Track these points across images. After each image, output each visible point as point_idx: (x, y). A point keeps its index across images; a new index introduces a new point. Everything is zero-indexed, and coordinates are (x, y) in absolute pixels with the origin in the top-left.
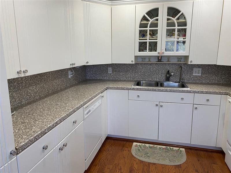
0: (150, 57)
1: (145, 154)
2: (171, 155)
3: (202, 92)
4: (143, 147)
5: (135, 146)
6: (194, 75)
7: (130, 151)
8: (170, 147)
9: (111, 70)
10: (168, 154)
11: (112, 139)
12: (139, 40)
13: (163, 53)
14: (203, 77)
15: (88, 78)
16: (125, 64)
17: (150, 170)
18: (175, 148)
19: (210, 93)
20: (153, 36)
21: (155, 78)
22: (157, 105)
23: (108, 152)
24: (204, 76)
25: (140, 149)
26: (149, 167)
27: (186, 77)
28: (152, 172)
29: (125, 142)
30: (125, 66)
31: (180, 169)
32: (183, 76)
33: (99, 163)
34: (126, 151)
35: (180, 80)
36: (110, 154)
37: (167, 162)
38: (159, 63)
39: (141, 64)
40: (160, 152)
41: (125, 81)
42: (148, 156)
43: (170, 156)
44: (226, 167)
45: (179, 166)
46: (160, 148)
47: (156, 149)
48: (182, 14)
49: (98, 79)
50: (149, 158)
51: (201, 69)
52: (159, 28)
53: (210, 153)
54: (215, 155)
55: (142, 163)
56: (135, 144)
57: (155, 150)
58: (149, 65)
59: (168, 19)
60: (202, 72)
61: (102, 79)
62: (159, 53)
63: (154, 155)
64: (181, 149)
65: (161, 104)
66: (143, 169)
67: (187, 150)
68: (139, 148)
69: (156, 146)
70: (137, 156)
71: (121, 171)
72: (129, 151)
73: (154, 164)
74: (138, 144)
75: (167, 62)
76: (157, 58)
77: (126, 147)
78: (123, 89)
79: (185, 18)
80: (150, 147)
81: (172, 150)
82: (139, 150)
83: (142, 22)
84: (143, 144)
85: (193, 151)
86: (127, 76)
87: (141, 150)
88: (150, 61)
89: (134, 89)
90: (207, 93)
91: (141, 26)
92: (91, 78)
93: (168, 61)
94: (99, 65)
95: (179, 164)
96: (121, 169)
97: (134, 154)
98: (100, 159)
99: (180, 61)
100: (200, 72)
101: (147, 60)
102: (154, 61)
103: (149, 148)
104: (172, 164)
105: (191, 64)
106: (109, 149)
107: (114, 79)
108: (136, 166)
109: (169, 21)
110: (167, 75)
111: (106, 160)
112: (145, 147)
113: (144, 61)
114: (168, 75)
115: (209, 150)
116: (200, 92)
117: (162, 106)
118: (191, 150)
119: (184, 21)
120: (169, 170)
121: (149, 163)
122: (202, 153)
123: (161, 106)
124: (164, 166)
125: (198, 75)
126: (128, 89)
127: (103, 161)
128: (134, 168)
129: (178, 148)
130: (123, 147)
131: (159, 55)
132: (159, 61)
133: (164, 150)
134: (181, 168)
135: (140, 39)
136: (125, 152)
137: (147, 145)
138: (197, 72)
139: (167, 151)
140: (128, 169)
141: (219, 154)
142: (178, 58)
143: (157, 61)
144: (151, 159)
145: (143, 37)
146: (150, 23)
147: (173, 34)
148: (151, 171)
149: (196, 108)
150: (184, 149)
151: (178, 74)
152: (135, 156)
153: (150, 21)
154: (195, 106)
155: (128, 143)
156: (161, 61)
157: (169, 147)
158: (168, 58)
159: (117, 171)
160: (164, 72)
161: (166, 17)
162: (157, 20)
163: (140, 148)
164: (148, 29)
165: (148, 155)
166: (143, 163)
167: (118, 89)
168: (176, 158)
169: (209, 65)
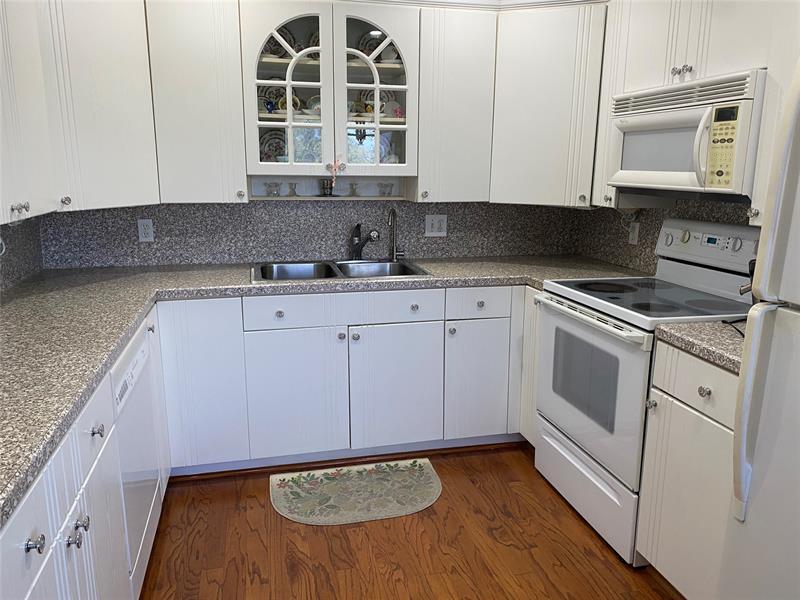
0: (293, 181)
1: (320, 504)
2: (397, 485)
3: (466, 284)
4: (307, 481)
5: (280, 486)
6: (427, 234)
7: (267, 505)
8: (389, 463)
9: (151, 230)
10: (389, 486)
11: (188, 481)
12: (260, 119)
13: (342, 167)
14: (452, 241)
15: (52, 265)
16: (204, 206)
17: (353, 545)
18: (402, 463)
19: (486, 284)
20: (306, 111)
21: (315, 250)
22: (342, 337)
23: (190, 529)
24: (453, 237)
25: (299, 490)
26: (347, 538)
27: (407, 244)
28: (359, 549)
29: (240, 482)
30: (206, 213)
31: (434, 517)
32: (400, 241)
33: (169, 574)
34: (252, 508)
35: (392, 254)
36: (199, 532)
37: (393, 510)
38: (324, 202)
39: (265, 204)
40: (364, 483)
41: (209, 265)
42: (333, 507)
43: (395, 487)
44: (542, 480)
45: (430, 511)
46: (360, 473)
47: (349, 479)
48: (391, 44)
49: (98, 265)
50: (336, 513)
51: (444, 217)
52: (324, 84)
53: (495, 455)
54: (506, 456)
55: (319, 533)
56: (275, 479)
57: (348, 483)
58: (292, 209)
59: (351, 57)
60: (449, 226)
61: (112, 267)
62: (329, 167)
63: (349, 499)
64: (420, 461)
65: (354, 330)
66: (330, 549)
67: (435, 461)
68: (296, 489)
69: (345, 469)
70: (295, 516)
71: (259, 576)
72: (263, 507)
73: (359, 525)
74: (288, 476)
75: (350, 196)
76: (315, 183)
77: (250, 497)
78: (223, 294)
79: (399, 57)
80: (327, 476)
81: (397, 471)
82: (297, 495)
83: (264, 60)
84: (305, 474)
85: (452, 460)
86: (217, 249)
87: (303, 494)
88: (293, 193)
89: (261, 292)
90: (477, 284)
91: (264, 71)
92: (65, 266)
93: (353, 193)
94: (98, 210)
95: (427, 504)
96: (256, 571)
97: (284, 513)
98: (169, 560)
99: (389, 194)
100: (444, 226)
101: (285, 190)
102: (308, 193)
103: (326, 481)
104: (410, 510)
105: (426, 201)
106: (188, 518)
107: (166, 263)
108: (304, 548)
109: (353, 64)
110: (352, 240)
111: (194, 558)
112: (312, 480)
113: (275, 195)
114: (356, 240)
115: (488, 447)
116: (460, 283)
117: (356, 338)
118: (447, 457)
119: (398, 66)
120: (407, 530)
121: (343, 527)
122: (475, 459)
123: (354, 338)
124: (388, 523)
125: (440, 234)
126: (241, 293)
127: (182, 562)
128: (301, 555)
129: (411, 461)
130: (238, 498)
131: (329, 174)
132: (325, 195)
133: (374, 475)
134: (436, 514)
135: (263, 115)
136: (253, 513)
137: (318, 473)
138: (436, 225)
139: (382, 475)
140: (283, 563)
141: (516, 453)
142: (380, 185)
143: (318, 193)
144: (343, 512)
145: (270, 112)
146: (292, 63)
147: (366, 106)
148: (356, 549)
149: (453, 332)
150: (426, 460)
151: (385, 233)
152: (289, 516)
153: (294, 60)
154: (450, 325)
155: (250, 482)
156: (331, 195)
157: (384, 464)
158: (352, 185)
159: (244, 581)
160: (343, 229)
161: (343, 49)
162: (315, 56)
163: (299, 486)
164: (289, 83)
165: (331, 502)
166: (323, 532)
167: (201, 295)
168: (415, 490)
169: (465, 204)
